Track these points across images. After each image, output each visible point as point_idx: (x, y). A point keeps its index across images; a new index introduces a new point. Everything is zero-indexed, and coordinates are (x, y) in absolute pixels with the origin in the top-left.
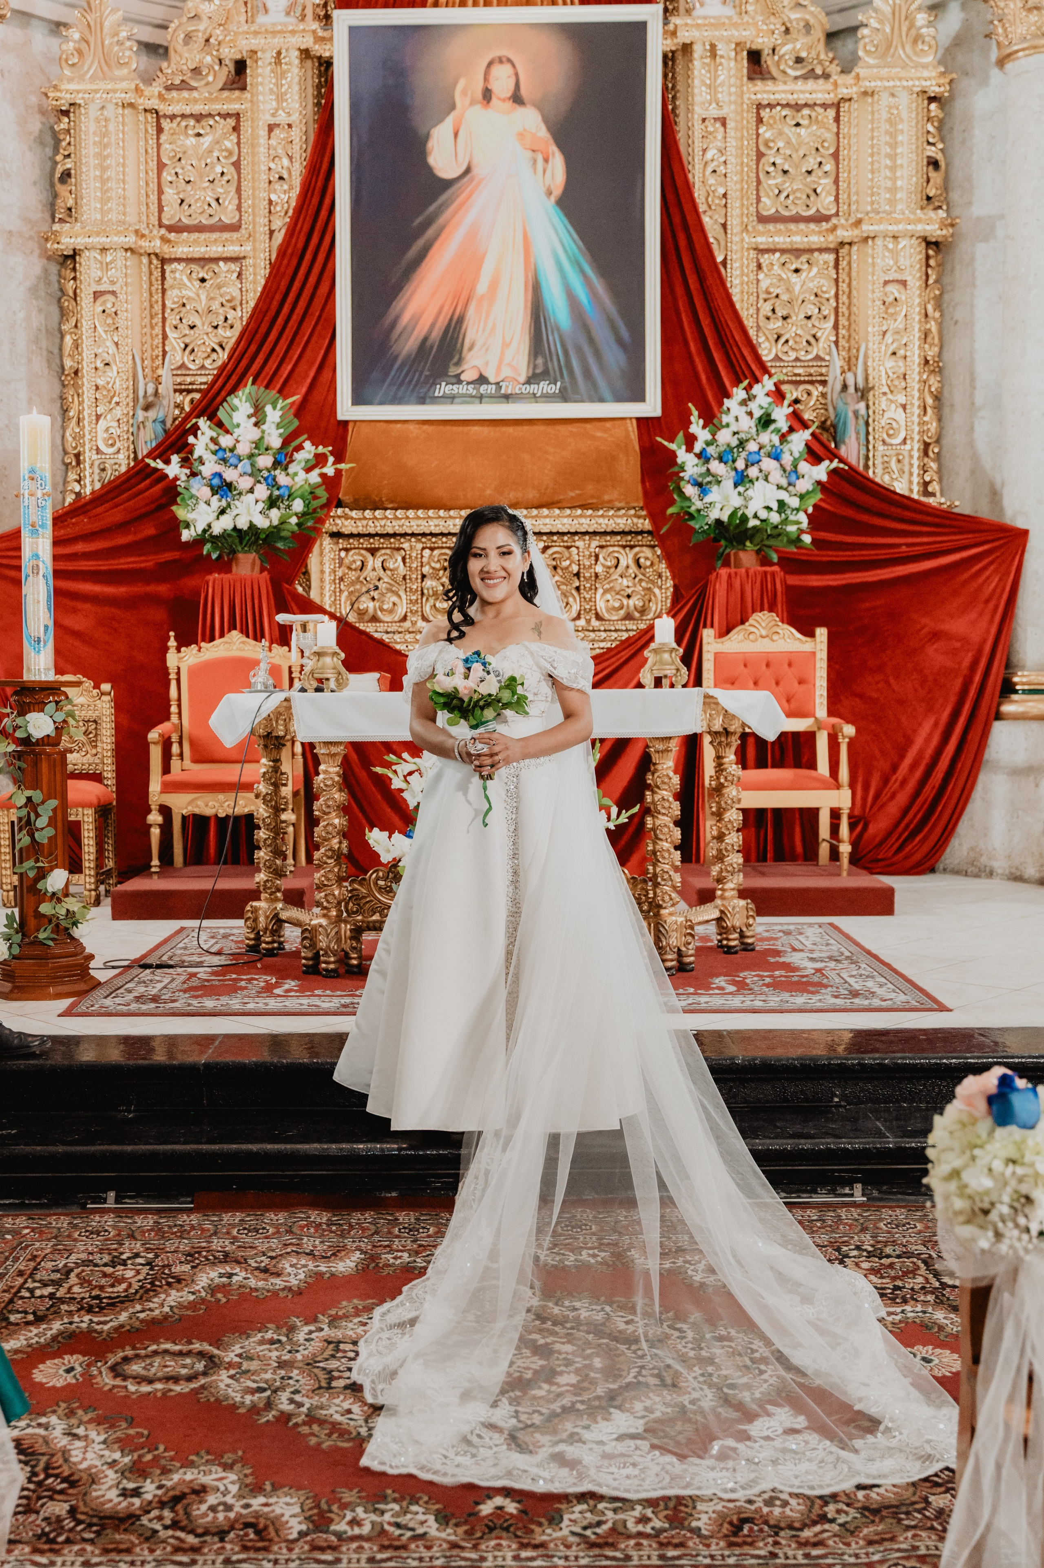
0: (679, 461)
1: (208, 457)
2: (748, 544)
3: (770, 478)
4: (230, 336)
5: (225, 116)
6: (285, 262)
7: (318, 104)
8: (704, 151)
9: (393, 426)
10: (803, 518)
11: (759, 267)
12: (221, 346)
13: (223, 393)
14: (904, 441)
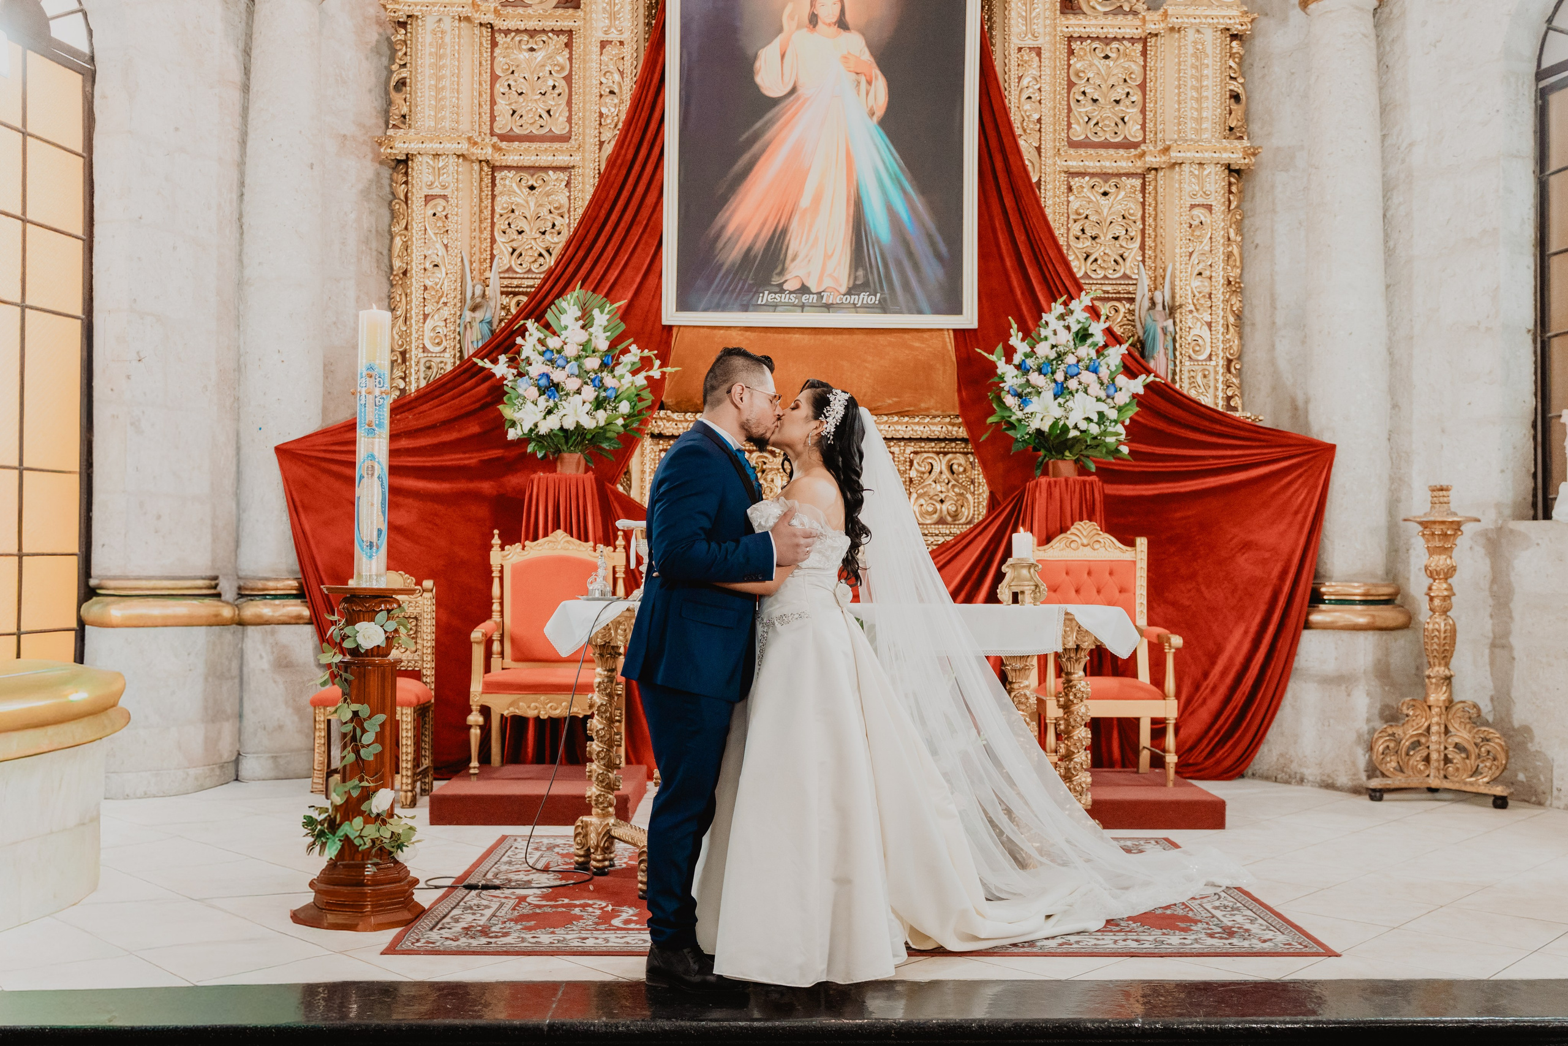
0: (999, 371)
1: (535, 357)
2: (1067, 453)
3: (1089, 391)
4: (558, 242)
5: (559, 32)
6: (614, 172)
7: (649, 24)
8: (1020, 78)
9: (716, 331)
10: (1120, 429)
11: (1070, 189)
12: (548, 251)
13: (550, 298)
14: (1210, 358)
